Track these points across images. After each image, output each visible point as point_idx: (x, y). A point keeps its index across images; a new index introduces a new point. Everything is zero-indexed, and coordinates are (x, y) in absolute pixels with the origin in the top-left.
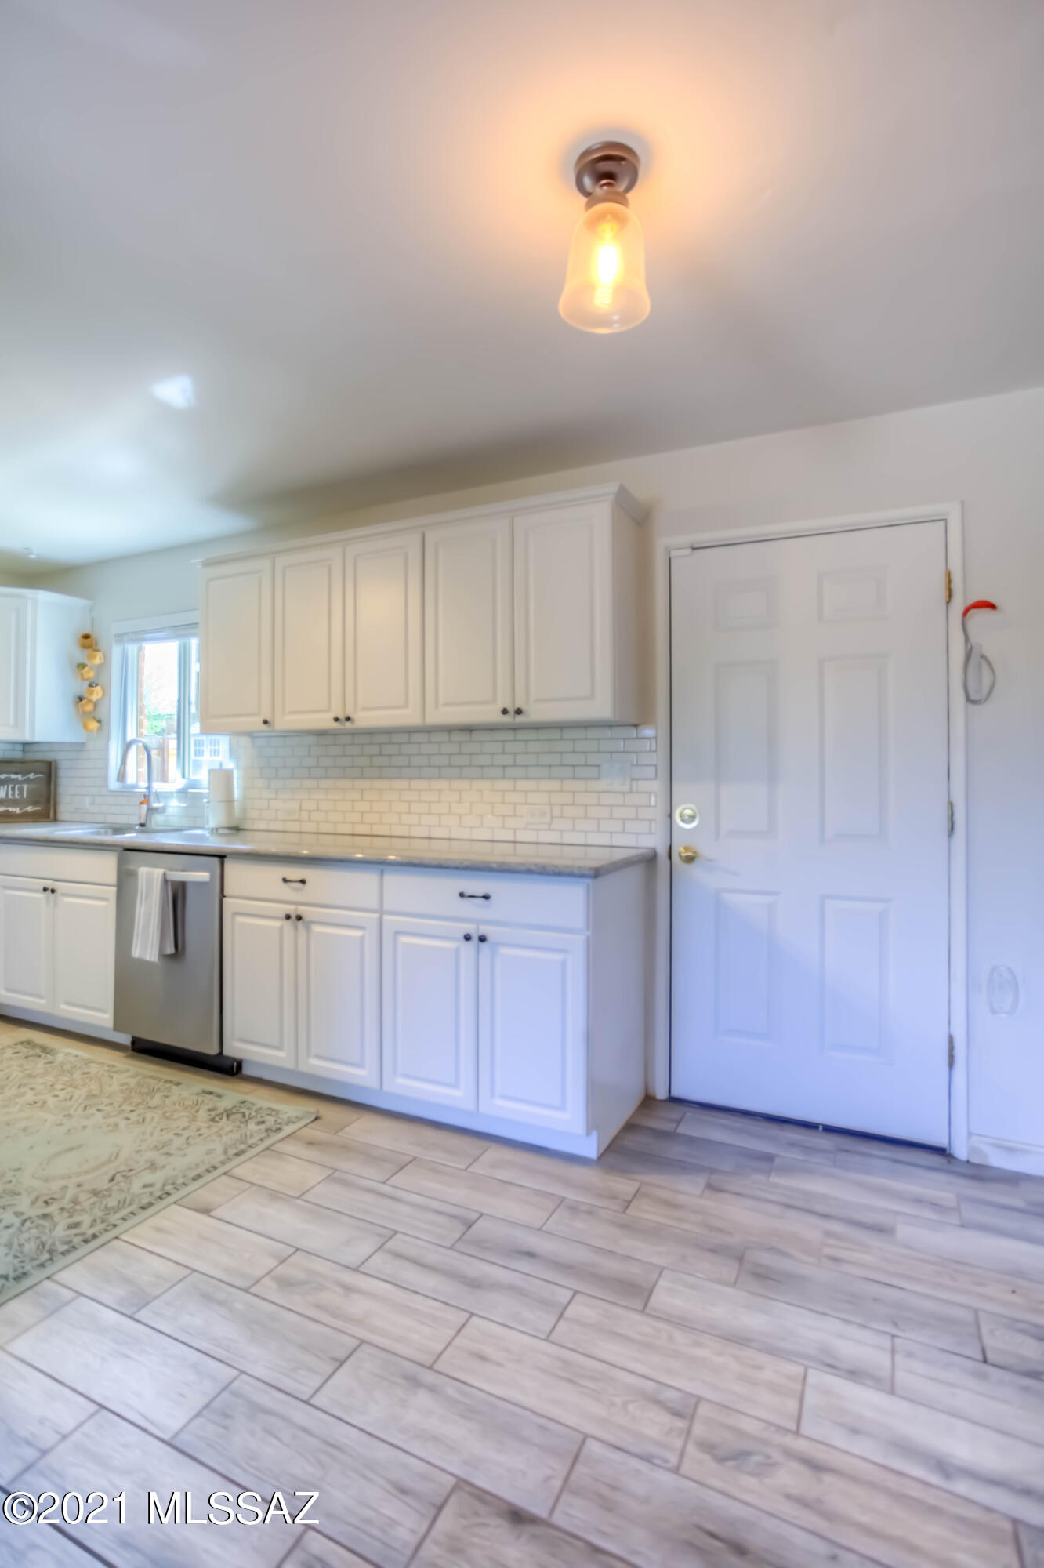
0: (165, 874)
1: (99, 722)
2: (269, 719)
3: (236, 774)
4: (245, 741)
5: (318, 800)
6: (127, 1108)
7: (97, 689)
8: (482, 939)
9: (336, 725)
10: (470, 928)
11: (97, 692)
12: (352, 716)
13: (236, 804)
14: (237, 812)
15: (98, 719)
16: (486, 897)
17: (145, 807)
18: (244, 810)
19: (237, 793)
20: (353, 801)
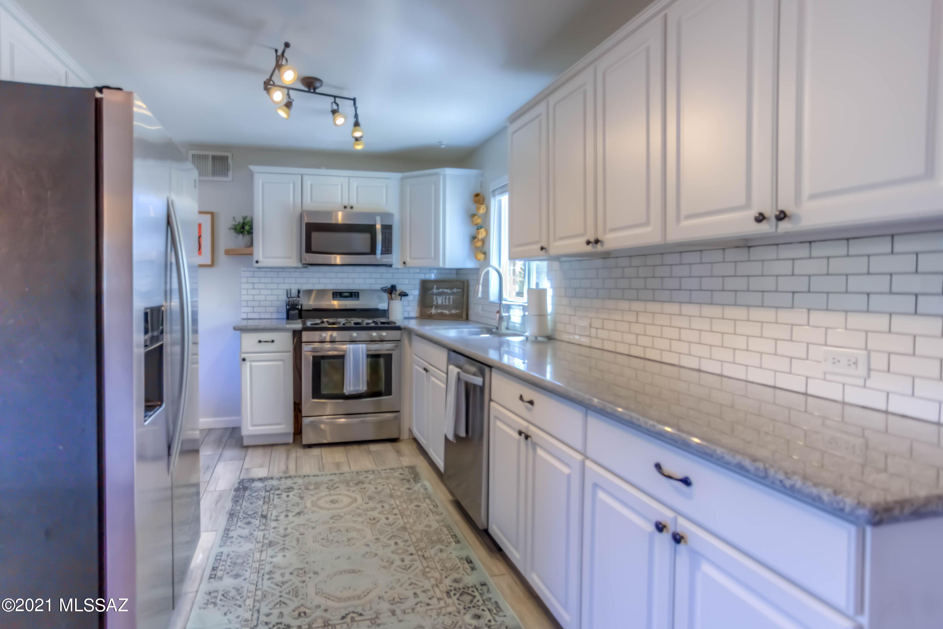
0: (458, 373)
1: (485, 253)
2: (545, 246)
3: (550, 294)
4: (556, 264)
5: (603, 319)
6: (412, 550)
7: (482, 231)
8: (678, 539)
9: (589, 248)
10: (666, 516)
11: (482, 233)
12: (600, 239)
13: (549, 318)
14: (550, 324)
15: (483, 251)
16: (686, 482)
17: (498, 315)
18: (555, 322)
19: (550, 308)
20: (630, 322)
